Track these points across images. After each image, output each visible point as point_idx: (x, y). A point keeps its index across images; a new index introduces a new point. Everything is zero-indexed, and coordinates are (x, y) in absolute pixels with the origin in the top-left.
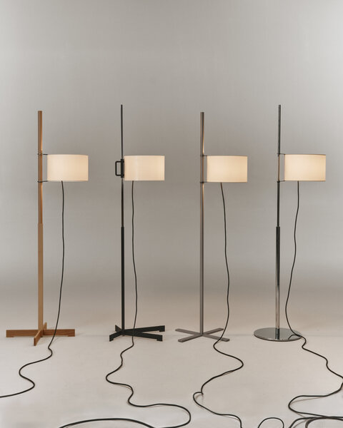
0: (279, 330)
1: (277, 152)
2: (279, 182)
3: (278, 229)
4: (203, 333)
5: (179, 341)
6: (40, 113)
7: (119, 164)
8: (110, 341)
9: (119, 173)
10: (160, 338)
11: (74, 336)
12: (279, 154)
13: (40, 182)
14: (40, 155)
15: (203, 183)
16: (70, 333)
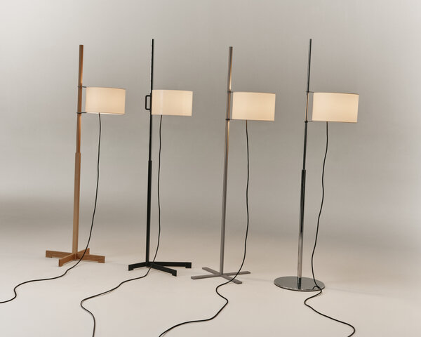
0: (300, 279)
1: (306, 90)
2: (306, 122)
3: (304, 172)
4: (222, 274)
5: (192, 278)
6: (81, 47)
7: (148, 98)
8: (129, 270)
9: (148, 107)
10: (174, 273)
11: (104, 262)
12: (308, 92)
13: (79, 113)
14: (80, 87)
15: (228, 120)
16: (101, 259)
